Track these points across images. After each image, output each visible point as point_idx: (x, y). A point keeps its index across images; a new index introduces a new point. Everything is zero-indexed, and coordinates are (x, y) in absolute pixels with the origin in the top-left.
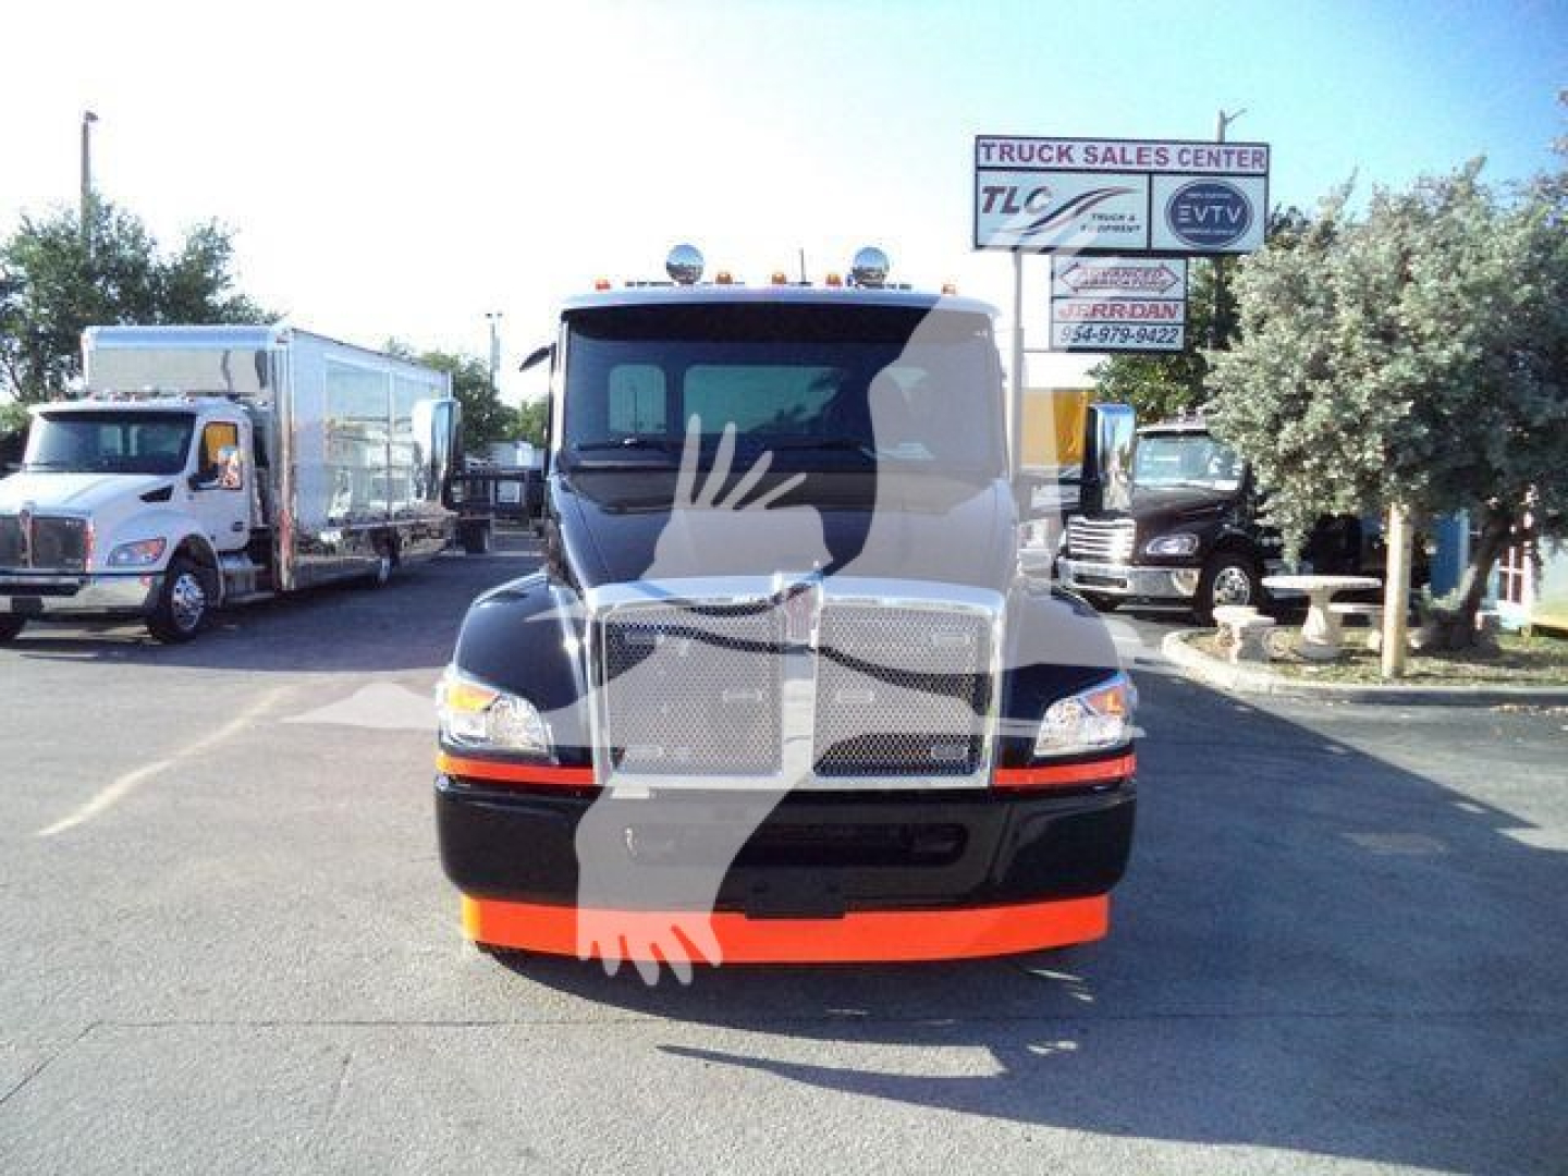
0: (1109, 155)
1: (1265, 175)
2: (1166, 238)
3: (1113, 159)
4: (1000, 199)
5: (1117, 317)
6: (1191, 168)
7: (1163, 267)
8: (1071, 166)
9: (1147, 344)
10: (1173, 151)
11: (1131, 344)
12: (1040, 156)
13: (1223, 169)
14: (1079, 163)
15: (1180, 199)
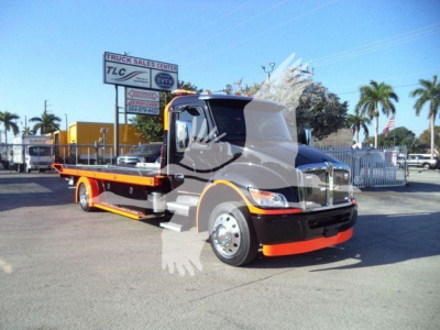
0: (140, 62)
1: (177, 73)
2: (155, 86)
4: (112, 71)
5: (143, 106)
6: (160, 68)
7: (154, 93)
8: (130, 63)
9: (151, 113)
10: (156, 64)
11: (147, 112)
12: (122, 60)
13: (168, 70)
14: (133, 64)
15: (158, 76)
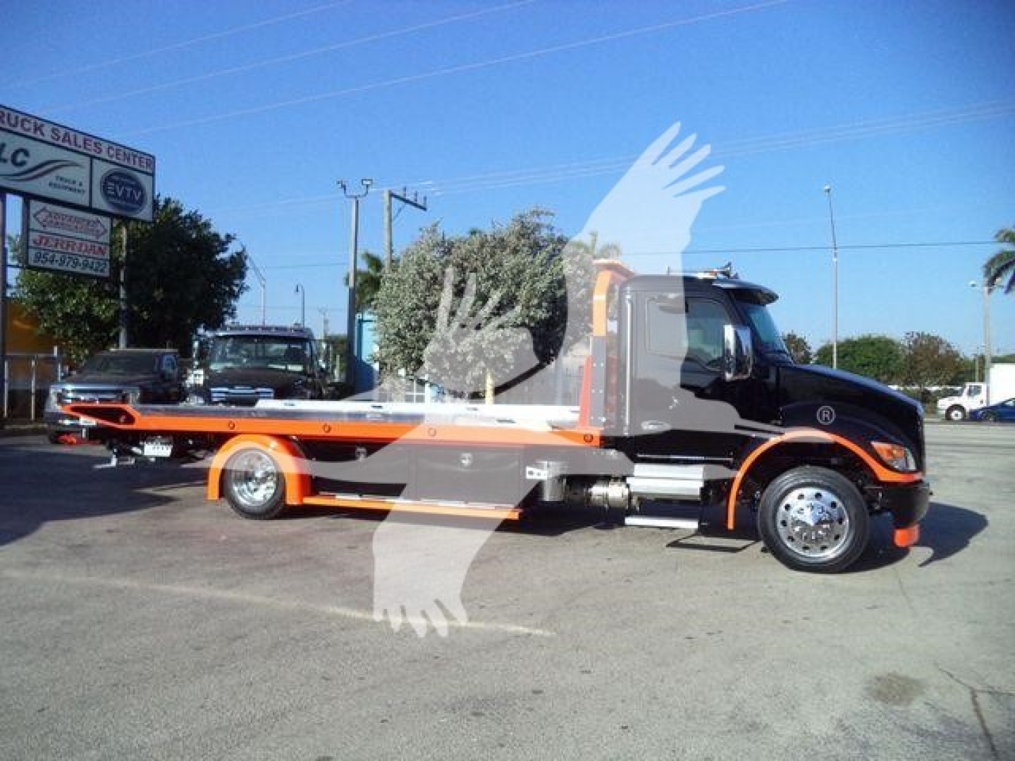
0: (66, 138)
1: (153, 175)
2: (100, 202)
3: (69, 140)
5: (70, 251)
6: (114, 159)
7: (98, 221)
8: (41, 137)
9: (88, 271)
10: (104, 146)
11: (78, 269)
12: (22, 125)
13: (131, 165)
14: (48, 138)
15: (108, 179)
